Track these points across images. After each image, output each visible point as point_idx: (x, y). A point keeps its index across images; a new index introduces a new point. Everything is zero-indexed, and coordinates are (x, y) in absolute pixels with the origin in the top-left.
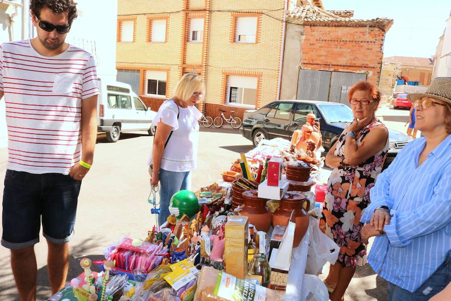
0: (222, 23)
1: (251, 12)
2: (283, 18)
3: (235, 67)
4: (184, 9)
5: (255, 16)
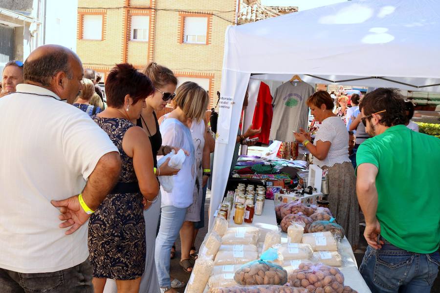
0: (168, 23)
1: (200, 13)
2: (234, 19)
3: (185, 68)
4: (125, 5)
5: (205, 17)
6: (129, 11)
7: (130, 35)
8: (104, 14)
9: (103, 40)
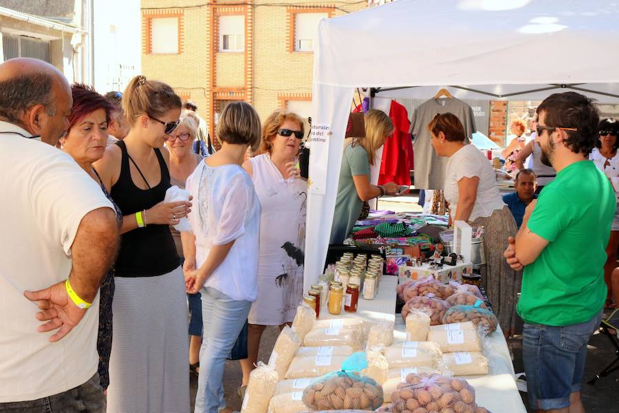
0: (272, 24)
1: (317, 7)
3: (299, 88)
4: (209, 2)
5: (324, 12)
6: (216, 9)
7: (217, 43)
8: (179, 16)
9: (179, 53)
